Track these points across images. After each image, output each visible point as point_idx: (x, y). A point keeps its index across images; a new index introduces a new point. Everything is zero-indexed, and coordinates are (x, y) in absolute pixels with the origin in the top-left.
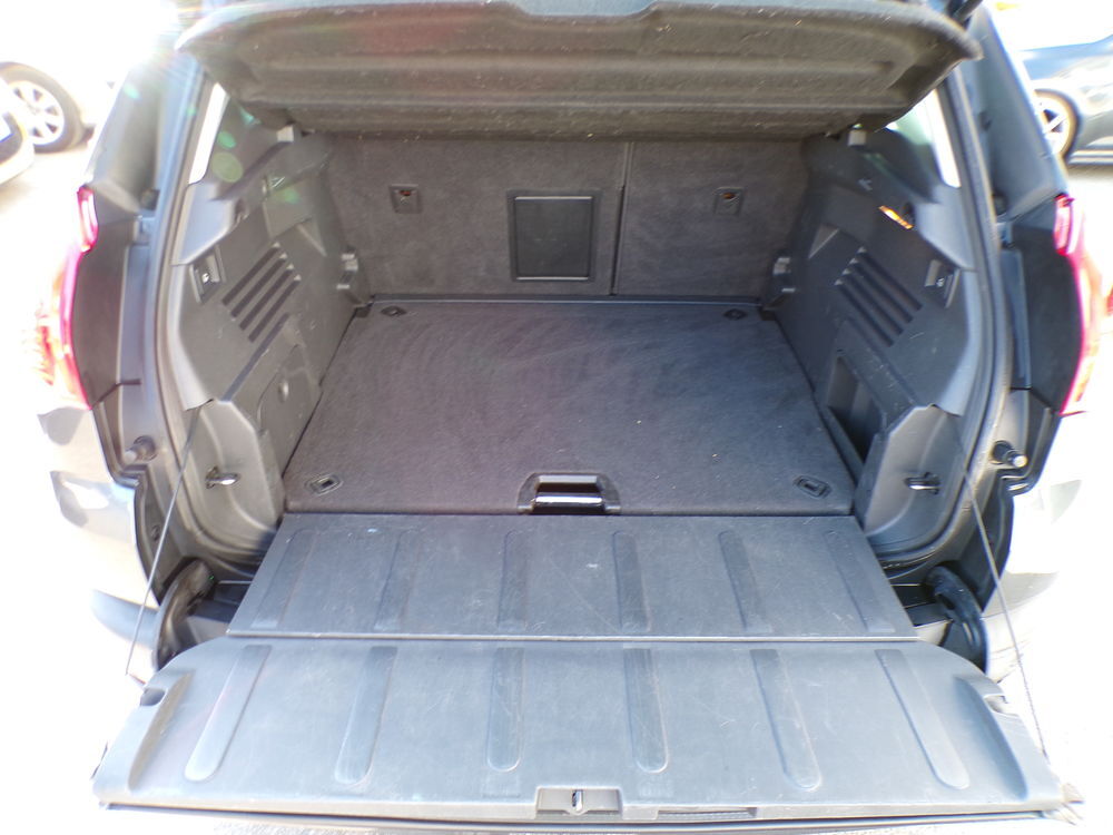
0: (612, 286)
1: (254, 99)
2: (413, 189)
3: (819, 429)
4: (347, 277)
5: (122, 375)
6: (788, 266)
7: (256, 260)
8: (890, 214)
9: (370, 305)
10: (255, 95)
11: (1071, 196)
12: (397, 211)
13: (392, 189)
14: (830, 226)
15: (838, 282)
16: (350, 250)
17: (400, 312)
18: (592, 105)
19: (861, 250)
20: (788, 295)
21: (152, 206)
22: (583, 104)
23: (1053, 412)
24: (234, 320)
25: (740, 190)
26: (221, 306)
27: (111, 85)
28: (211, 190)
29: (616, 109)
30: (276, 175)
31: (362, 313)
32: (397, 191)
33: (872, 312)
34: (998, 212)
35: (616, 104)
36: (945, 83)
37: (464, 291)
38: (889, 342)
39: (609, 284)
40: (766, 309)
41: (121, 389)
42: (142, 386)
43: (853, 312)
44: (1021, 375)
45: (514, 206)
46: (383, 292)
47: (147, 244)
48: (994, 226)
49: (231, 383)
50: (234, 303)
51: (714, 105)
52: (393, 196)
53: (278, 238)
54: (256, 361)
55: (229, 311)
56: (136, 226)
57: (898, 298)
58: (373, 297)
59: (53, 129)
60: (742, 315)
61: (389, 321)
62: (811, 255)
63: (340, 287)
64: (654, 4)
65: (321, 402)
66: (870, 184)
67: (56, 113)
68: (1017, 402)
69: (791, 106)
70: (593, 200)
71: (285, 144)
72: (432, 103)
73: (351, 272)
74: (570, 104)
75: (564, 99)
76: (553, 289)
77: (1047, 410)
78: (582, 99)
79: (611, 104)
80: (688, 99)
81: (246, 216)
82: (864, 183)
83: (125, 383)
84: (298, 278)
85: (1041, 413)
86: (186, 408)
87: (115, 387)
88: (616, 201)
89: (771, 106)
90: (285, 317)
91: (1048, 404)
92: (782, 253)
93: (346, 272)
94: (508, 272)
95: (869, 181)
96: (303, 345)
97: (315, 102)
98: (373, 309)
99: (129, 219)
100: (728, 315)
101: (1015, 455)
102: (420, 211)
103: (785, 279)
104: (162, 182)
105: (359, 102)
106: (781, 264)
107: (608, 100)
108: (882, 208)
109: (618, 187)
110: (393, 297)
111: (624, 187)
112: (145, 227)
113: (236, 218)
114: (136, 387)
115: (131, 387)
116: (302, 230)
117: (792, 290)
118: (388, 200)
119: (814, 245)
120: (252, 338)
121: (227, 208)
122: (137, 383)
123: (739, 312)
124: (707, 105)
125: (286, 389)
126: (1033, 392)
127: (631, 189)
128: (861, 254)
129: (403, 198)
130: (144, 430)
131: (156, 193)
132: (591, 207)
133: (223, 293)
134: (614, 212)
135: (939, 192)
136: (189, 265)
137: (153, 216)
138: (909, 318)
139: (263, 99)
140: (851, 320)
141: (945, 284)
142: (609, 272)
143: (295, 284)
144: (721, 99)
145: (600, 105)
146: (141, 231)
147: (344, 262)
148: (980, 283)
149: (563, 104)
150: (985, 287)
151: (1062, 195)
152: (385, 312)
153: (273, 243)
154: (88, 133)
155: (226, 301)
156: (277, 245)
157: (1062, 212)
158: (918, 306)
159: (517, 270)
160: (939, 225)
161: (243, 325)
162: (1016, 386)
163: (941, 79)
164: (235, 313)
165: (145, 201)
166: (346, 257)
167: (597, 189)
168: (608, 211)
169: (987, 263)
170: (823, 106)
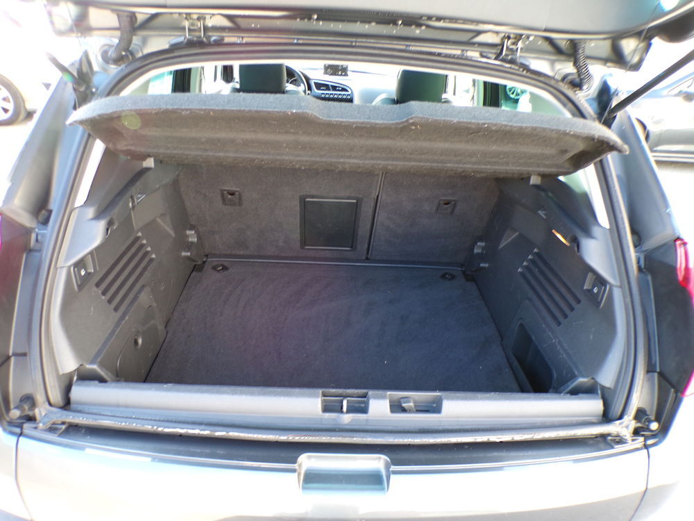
0: (368, 253)
1: (124, 148)
2: (238, 191)
3: (507, 370)
4: (189, 246)
5: (13, 349)
6: (483, 248)
7: (124, 248)
8: (559, 236)
9: (204, 262)
10: (126, 146)
11: (686, 240)
12: (225, 204)
13: (222, 191)
14: (515, 230)
15: (519, 270)
16: (192, 228)
17: (225, 268)
18: (362, 162)
19: (536, 250)
20: (483, 268)
21: (46, 222)
22: (356, 161)
23: (676, 392)
24: (103, 297)
25: (454, 201)
26: (95, 289)
27: (47, 86)
28: (90, 212)
29: (379, 165)
30: (139, 193)
31: (198, 268)
32: (225, 192)
33: (545, 297)
34: (635, 246)
35: (379, 162)
36: (601, 161)
37: (269, 254)
38: (559, 324)
39: (365, 252)
40: (468, 273)
41: (13, 359)
42: (28, 357)
43: (531, 294)
44: (653, 362)
45: (304, 204)
46: (213, 252)
47: (40, 250)
48: (632, 254)
49: (97, 349)
50: (104, 286)
51: (445, 165)
52: (223, 196)
53: (141, 230)
54: (117, 328)
55: (100, 292)
56: (33, 236)
57: (563, 290)
58: (207, 256)
59: (6, 111)
60: (453, 277)
61: (217, 276)
62: (501, 246)
63: (184, 254)
64: (411, 119)
65: (166, 341)
66: (545, 214)
67: (9, 102)
68: (651, 380)
69: (497, 167)
70: (357, 202)
71: (148, 169)
72: (251, 156)
73: (192, 243)
74: (347, 160)
75: (342, 157)
76: (328, 254)
77: (672, 390)
78: (355, 158)
79: (374, 162)
80: (428, 161)
81: (115, 228)
82: (541, 213)
83: (15, 354)
84: (154, 256)
85: (668, 393)
86: (61, 373)
87: (8, 358)
88: (372, 204)
89: (483, 167)
90: (143, 287)
91: (673, 386)
92: (480, 239)
93: (188, 242)
94: (298, 243)
95: (544, 212)
96: (155, 305)
97: (168, 151)
98: (206, 265)
99: (28, 231)
100: (443, 276)
101: (650, 421)
102: (240, 204)
103: (482, 257)
104: (55, 203)
105: (199, 153)
106: (479, 246)
107: (372, 159)
108: (553, 231)
109: (374, 195)
110: (220, 256)
111: (378, 196)
112: (39, 238)
113: (107, 230)
114: (24, 357)
115: (21, 358)
116: (159, 220)
117: (487, 265)
118: (220, 198)
119: (503, 241)
120: (116, 309)
121: (101, 226)
122: (24, 355)
123: (450, 275)
124: (440, 165)
125: (140, 341)
126: (661, 374)
127: (383, 197)
128: (535, 253)
129: (230, 196)
130: (27, 390)
131: (50, 212)
132: (356, 208)
133: (96, 279)
134: (371, 211)
135: (596, 231)
136: (70, 267)
137: (46, 230)
138: (572, 309)
139: (133, 148)
140: (530, 299)
141: (599, 292)
142: (366, 245)
143: (152, 260)
144: (450, 162)
145: (367, 162)
146: (37, 240)
147: (188, 236)
148: (624, 297)
149: (342, 160)
150: (628, 300)
151: (678, 239)
152: (214, 268)
153: (137, 233)
154: (30, 115)
155: (98, 285)
156: (140, 234)
157: (680, 251)
158: (579, 302)
159: (304, 243)
160: (595, 253)
161: (110, 301)
162: (650, 369)
163: (598, 159)
164: (104, 293)
165: (41, 218)
166: (188, 232)
167: (361, 196)
168: (366, 210)
169: (629, 283)
170: (518, 168)
